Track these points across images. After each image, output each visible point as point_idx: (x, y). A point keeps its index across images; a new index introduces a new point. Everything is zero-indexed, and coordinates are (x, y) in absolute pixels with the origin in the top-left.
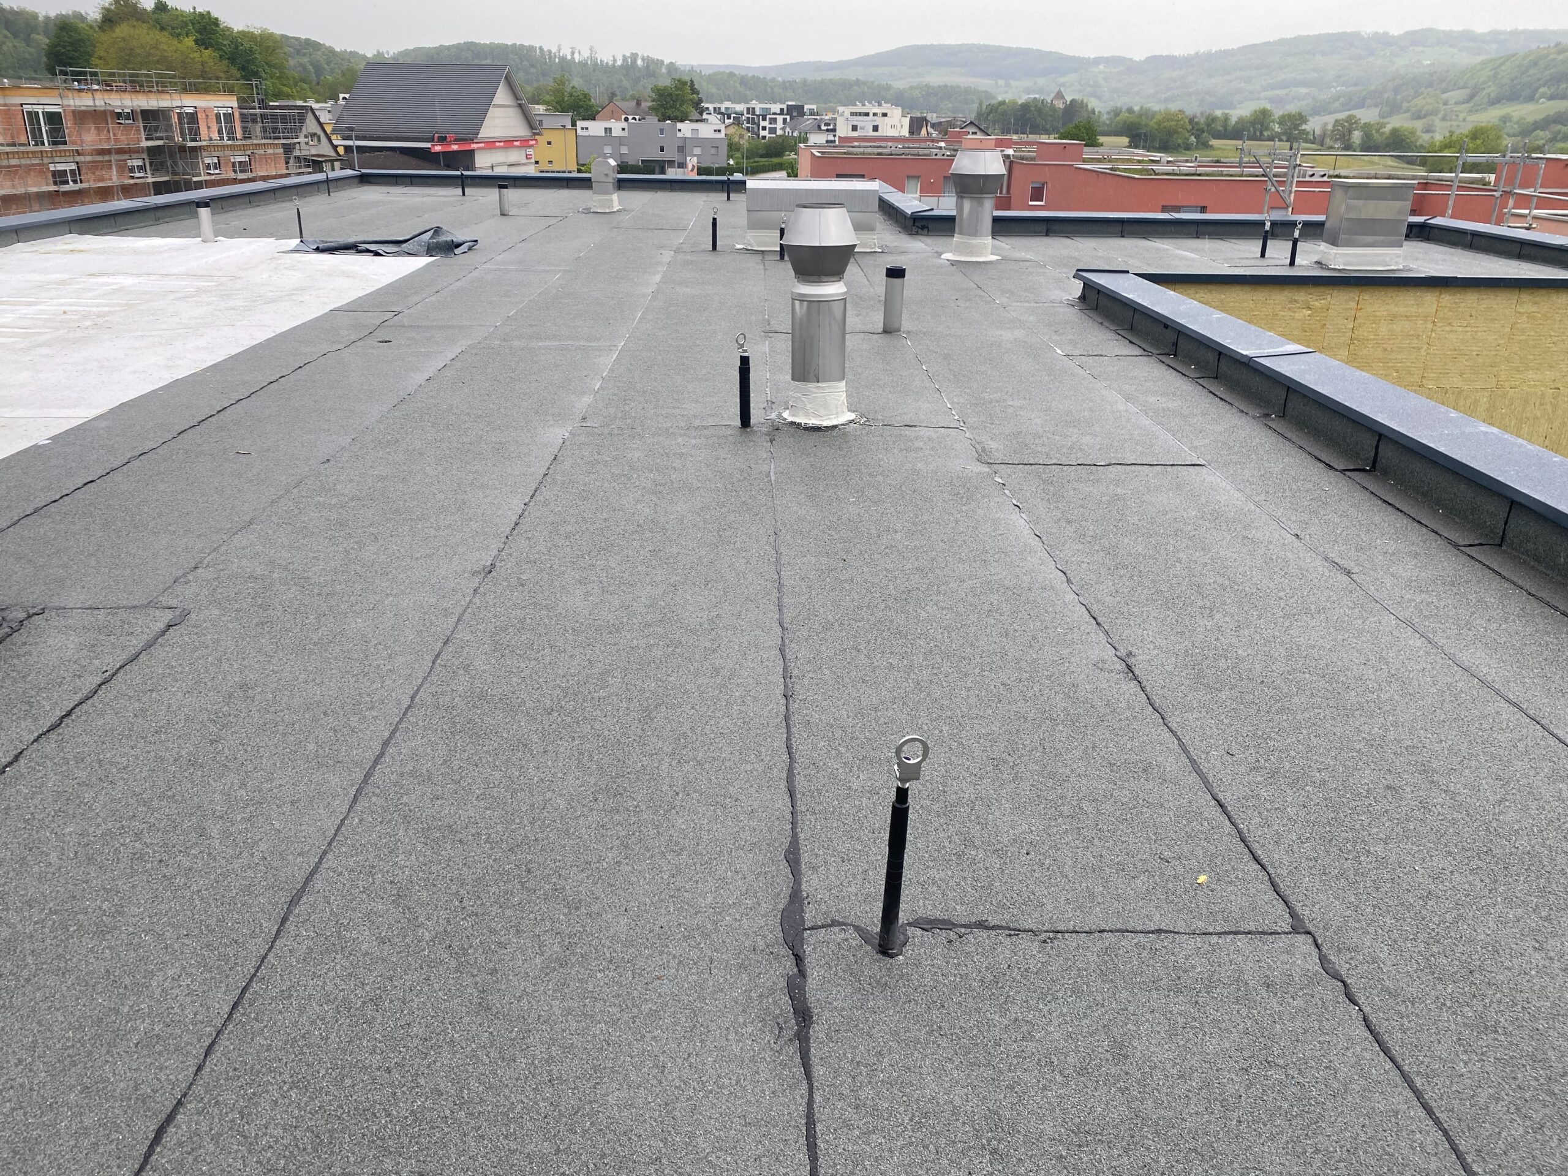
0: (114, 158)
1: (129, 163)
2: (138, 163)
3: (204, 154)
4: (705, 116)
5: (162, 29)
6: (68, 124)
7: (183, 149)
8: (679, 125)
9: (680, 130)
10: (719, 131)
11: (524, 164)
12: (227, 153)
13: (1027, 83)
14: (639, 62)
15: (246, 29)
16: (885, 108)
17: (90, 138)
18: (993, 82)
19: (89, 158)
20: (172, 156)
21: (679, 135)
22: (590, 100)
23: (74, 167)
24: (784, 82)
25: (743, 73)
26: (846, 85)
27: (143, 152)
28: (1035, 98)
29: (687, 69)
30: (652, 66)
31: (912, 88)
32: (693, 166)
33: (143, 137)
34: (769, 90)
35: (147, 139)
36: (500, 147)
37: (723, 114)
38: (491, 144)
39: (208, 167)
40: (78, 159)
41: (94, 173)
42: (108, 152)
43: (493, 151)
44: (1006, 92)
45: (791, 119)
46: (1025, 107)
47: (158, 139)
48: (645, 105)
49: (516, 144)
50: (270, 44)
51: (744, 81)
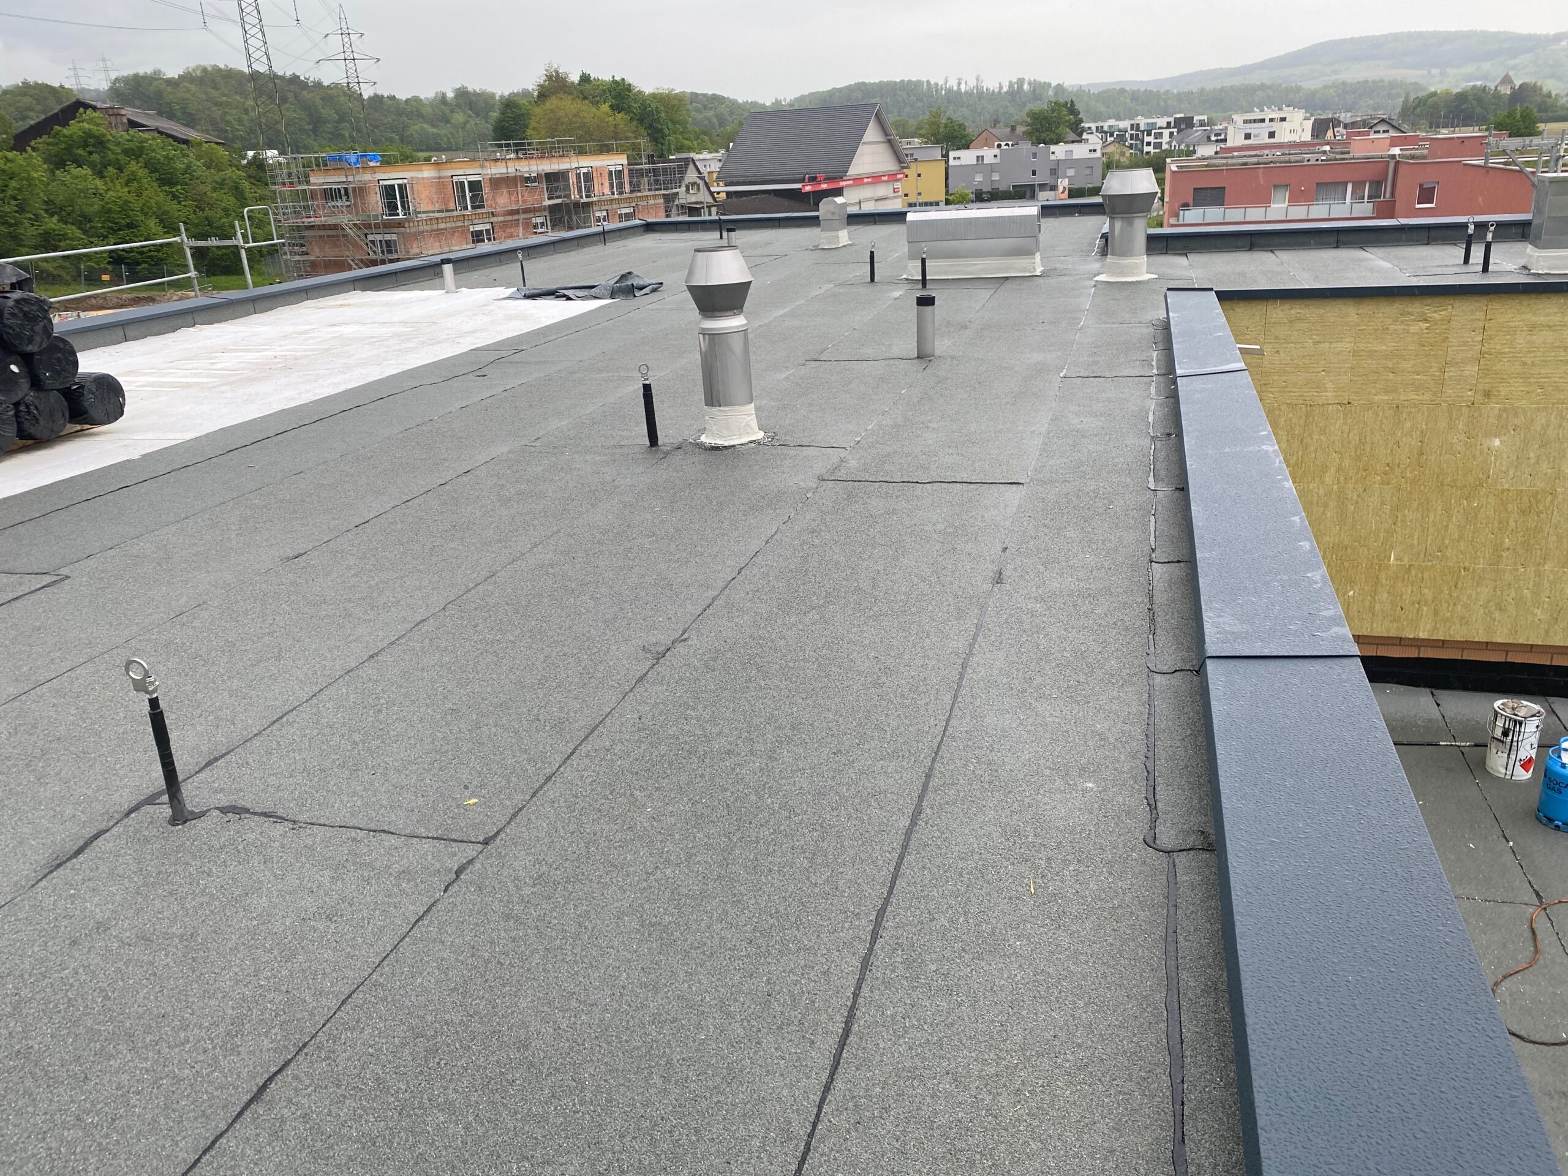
0: (522, 216)
1: (534, 220)
2: (539, 220)
3: (595, 208)
4: (1085, 136)
5: (585, 98)
6: (486, 190)
7: (577, 205)
8: (1053, 148)
9: (1053, 153)
10: (1095, 150)
11: (890, 198)
12: (615, 206)
13: (1470, 69)
14: (1026, 87)
15: (656, 92)
16: (1286, 112)
17: (502, 201)
18: (1426, 72)
19: (501, 219)
20: (569, 212)
21: (1053, 157)
22: (964, 130)
23: (488, 226)
24: (1179, 94)
25: (1135, 89)
26: (1249, 91)
27: (545, 210)
28: (1474, 86)
29: (1075, 89)
30: (1038, 89)
31: (1325, 87)
32: (1065, 188)
33: (546, 196)
34: (1162, 103)
35: (549, 198)
36: (868, 183)
37: (1106, 133)
38: (858, 181)
39: (598, 220)
40: (493, 219)
41: (504, 231)
42: (517, 212)
43: (861, 187)
44: (1441, 82)
45: (1178, 133)
46: (1462, 97)
47: (558, 197)
48: (1020, 129)
49: (884, 178)
50: (676, 102)
51: (1135, 96)
